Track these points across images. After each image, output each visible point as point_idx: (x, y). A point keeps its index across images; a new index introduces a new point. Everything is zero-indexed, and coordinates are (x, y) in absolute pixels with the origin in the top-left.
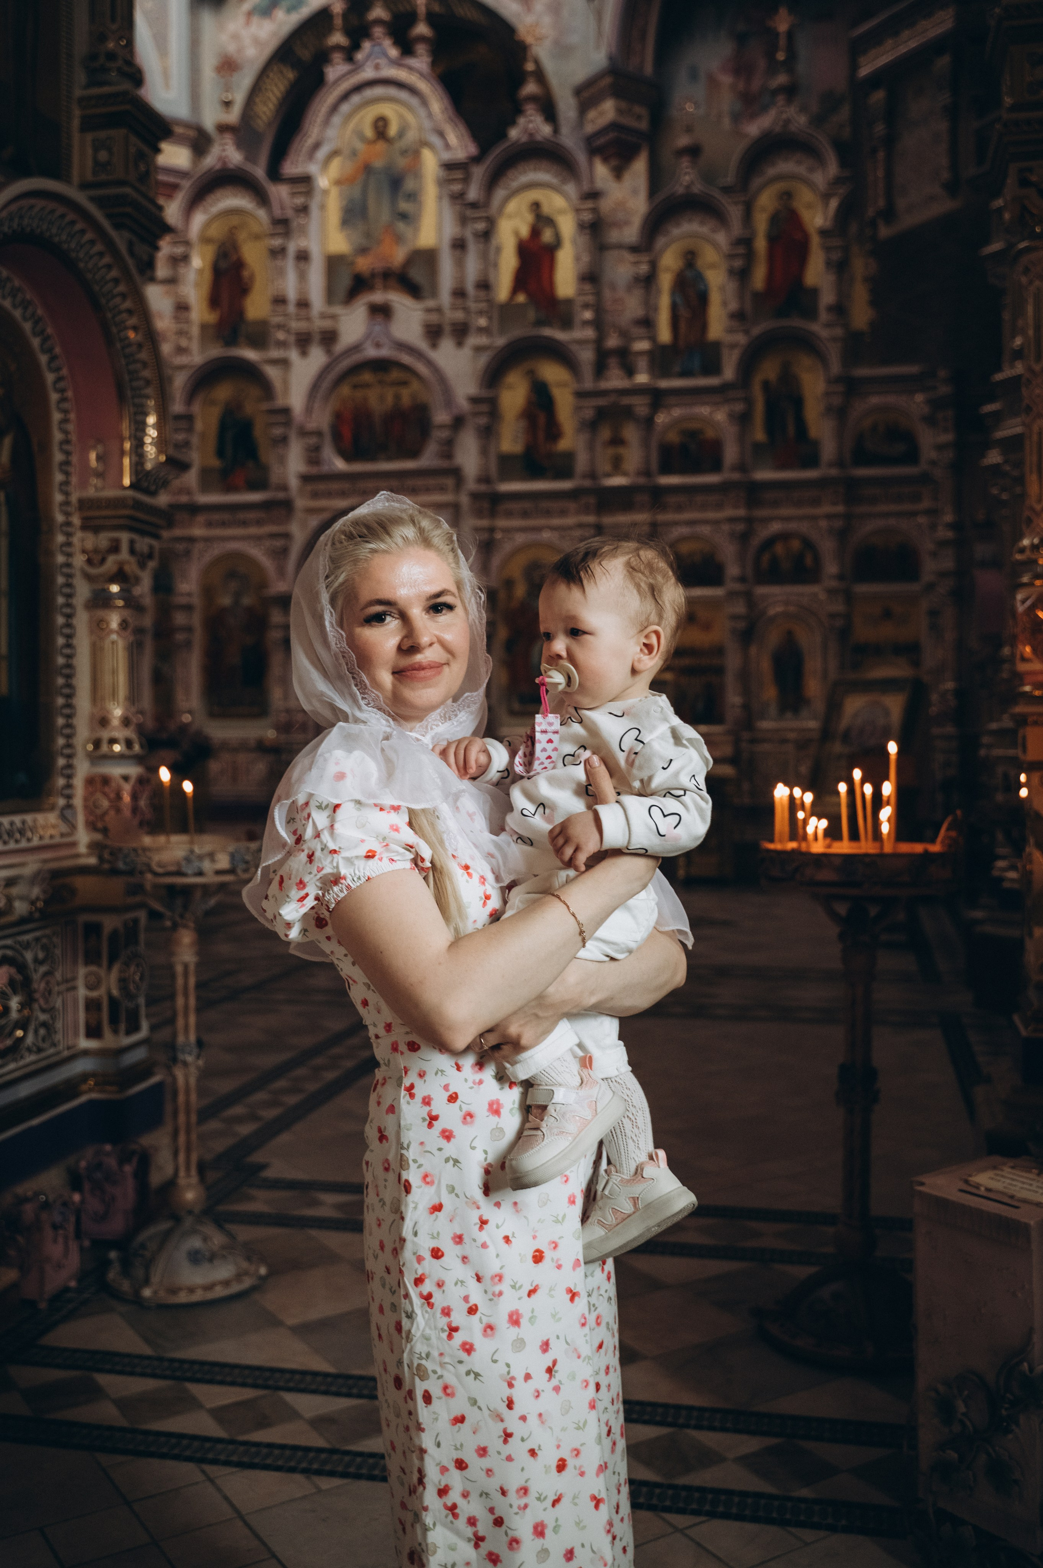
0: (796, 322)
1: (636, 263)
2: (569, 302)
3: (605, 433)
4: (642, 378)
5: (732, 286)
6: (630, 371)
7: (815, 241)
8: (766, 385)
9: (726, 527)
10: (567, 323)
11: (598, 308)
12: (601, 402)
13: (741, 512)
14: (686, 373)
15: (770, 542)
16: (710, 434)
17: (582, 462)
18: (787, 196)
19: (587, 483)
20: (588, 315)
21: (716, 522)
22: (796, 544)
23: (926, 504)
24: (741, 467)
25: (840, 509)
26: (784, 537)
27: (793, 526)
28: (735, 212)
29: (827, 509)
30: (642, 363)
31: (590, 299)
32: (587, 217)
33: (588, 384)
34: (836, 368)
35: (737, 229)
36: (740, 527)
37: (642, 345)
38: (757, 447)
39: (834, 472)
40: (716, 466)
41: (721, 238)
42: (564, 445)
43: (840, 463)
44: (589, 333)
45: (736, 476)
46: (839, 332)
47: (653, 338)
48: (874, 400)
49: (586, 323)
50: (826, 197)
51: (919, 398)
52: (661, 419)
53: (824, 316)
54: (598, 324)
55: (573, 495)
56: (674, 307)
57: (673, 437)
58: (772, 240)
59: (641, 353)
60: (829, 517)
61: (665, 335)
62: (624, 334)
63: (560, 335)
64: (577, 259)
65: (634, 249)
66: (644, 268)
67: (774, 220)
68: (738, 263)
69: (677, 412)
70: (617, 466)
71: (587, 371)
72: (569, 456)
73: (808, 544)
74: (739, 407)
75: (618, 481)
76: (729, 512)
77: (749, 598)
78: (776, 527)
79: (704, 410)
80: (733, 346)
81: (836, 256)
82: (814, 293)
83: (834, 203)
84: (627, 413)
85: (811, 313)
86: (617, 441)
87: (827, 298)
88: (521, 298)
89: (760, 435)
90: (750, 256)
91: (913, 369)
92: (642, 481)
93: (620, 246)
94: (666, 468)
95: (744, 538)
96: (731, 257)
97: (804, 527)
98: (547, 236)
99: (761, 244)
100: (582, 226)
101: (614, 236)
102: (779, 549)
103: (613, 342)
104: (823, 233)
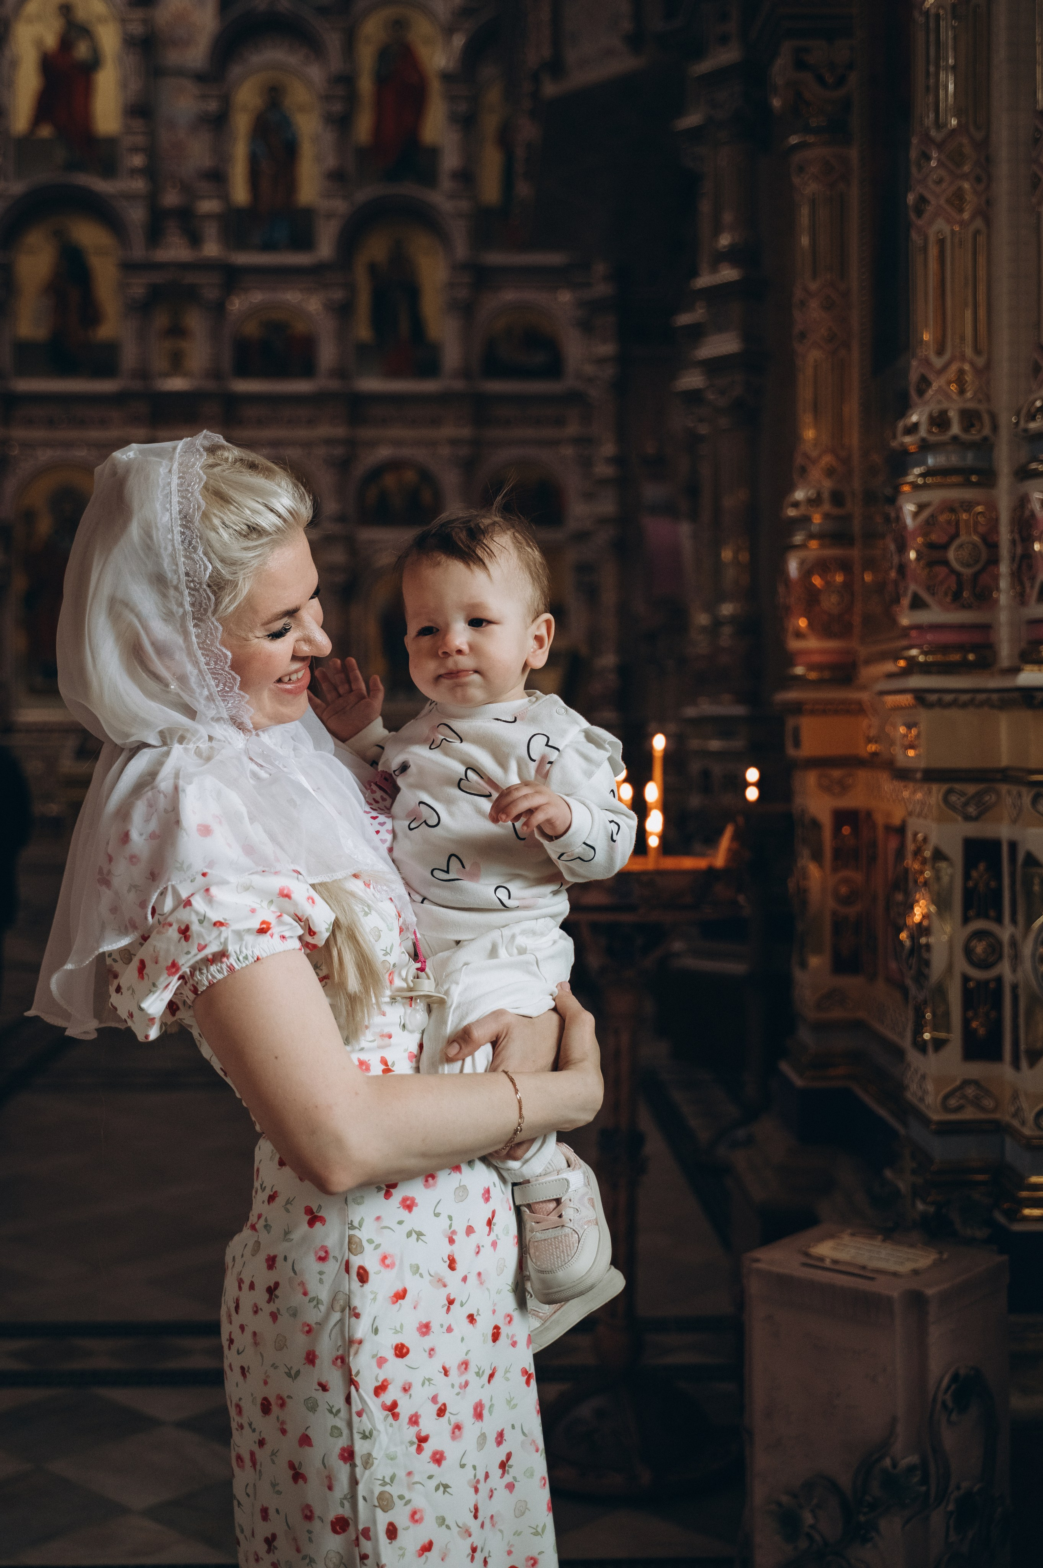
0: (408, 189)
1: (204, 97)
2: (111, 142)
3: (161, 320)
4: (212, 249)
5: (329, 137)
6: (195, 240)
7: (436, 87)
8: (373, 269)
9: (321, 451)
10: (109, 169)
11: (151, 151)
12: (157, 278)
13: (340, 431)
14: (268, 246)
15: (377, 473)
16: (300, 327)
17: (129, 356)
18: (399, 25)
19: (137, 385)
20: (138, 161)
21: (307, 445)
22: (410, 476)
23: (572, 429)
24: (341, 373)
25: (466, 432)
26: (394, 465)
27: (406, 452)
28: (333, 41)
29: (448, 431)
30: (211, 231)
31: (140, 140)
32: (136, 29)
33: (138, 252)
34: (461, 251)
35: (336, 63)
36: (339, 451)
37: (208, 206)
38: (362, 349)
39: (458, 385)
40: (308, 370)
41: (316, 73)
42: (106, 331)
43: (465, 373)
44: (139, 185)
45: (333, 385)
46: (464, 205)
47: (225, 196)
48: (509, 296)
49: (134, 172)
50: (449, 31)
51: (565, 297)
52: (237, 305)
53: (446, 184)
54: (151, 172)
55: (118, 399)
56: (254, 162)
57: (251, 329)
58: (381, 80)
59: (209, 216)
60: (454, 442)
61: (240, 194)
62: (186, 189)
63: (101, 186)
64: (124, 85)
65: (200, 78)
66: (212, 106)
67: (383, 55)
68: (337, 107)
69: (257, 297)
70: (177, 363)
71: (138, 237)
72: (112, 349)
73: (426, 477)
74: (338, 295)
75: (177, 384)
76: (325, 430)
77: (350, 544)
78: (384, 453)
79: (292, 296)
80: (329, 216)
81: (462, 107)
82: (434, 153)
83: (459, 41)
84: (191, 295)
85: (429, 178)
86: (177, 331)
87: (450, 161)
88: (46, 132)
89: (363, 331)
90: (351, 98)
91: (554, 259)
92: (210, 385)
93: (180, 72)
94: (243, 370)
95: (343, 465)
96: (327, 98)
97: (420, 455)
98: (82, 50)
99: (366, 85)
100: (130, 42)
101: (173, 57)
102: (389, 481)
103: (171, 199)
104: (447, 77)
